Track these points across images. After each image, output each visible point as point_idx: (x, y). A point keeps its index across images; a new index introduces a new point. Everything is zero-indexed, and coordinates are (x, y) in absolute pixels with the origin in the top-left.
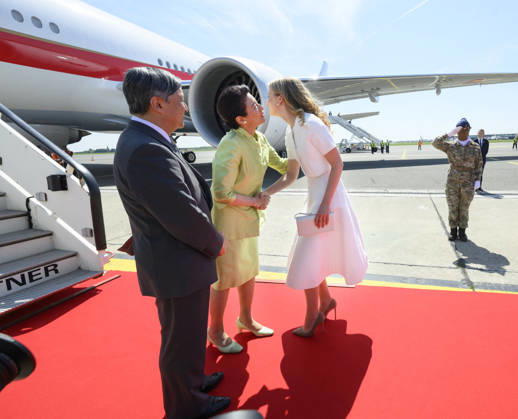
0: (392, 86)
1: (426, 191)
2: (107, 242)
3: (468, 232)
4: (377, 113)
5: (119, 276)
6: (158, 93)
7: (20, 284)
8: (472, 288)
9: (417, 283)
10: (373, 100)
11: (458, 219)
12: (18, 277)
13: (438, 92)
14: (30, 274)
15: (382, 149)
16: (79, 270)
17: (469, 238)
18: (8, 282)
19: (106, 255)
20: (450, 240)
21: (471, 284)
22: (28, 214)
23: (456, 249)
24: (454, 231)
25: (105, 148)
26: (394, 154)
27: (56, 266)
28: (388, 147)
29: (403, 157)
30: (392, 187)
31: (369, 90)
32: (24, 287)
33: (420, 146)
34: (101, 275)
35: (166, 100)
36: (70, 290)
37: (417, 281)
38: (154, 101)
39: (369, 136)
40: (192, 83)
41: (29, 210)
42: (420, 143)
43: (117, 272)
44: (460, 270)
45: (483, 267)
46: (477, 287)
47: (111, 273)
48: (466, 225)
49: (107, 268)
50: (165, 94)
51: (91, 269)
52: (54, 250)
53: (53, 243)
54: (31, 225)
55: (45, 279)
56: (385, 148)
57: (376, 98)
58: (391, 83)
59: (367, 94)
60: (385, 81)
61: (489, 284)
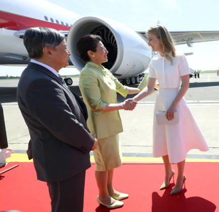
2: (8, 142)
4: (192, 54)
5: (18, 165)
6: (47, 45)
10: (189, 46)
15: (195, 75)
19: (7, 152)
25: (6, 76)
26: (202, 79)
28: (198, 75)
29: (208, 81)
30: (202, 99)
31: (187, 39)
34: (4, 166)
35: (54, 49)
38: (45, 50)
40: (70, 33)
43: (16, 163)
49: (8, 160)
50: (53, 46)
56: (197, 75)
57: (191, 44)
58: (200, 35)
59: (185, 42)
60: (196, 34)
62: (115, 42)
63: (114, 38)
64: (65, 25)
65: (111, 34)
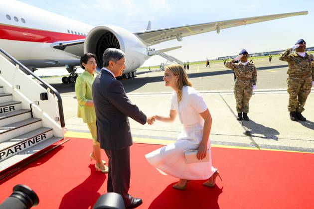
0: (189, 31)
3: (249, 115)
4: (180, 47)
5: (69, 139)
7: (33, 143)
8: (258, 147)
9: (224, 144)
10: (179, 40)
11: (243, 107)
12: (32, 140)
13: (218, 32)
14: (36, 138)
15: (185, 67)
16: (54, 137)
17: (250, 119)
18: (29, 142)
20: (238, 120)
21: (257, 146)
22: (31, 111)
23: (243, 125)
24: (240, 115)
26: (192, 70)
27: (45, 135)
29: (198, 71)
31: (177, 34)
32: (34, 144)
34: (63, 139)
36: (52, 146)
37: (223, 143)
41: (31, 109)
44: (248, 137)
45: (263, 136)
46: (261, 147)
47: (67, 138)
48: (248, 111)
49: (65, 136)
51: (59, 136)
52: (42, 128)
53: (42, 124)
54: (32, 116)
55: (41, 141)
57: (181, 39)
59: (175, 37)
60: (186, 28)
61: (269, 145)
62: (118, 43)
63: (117, 40)
64: (81, 34)
65: (115, 37)
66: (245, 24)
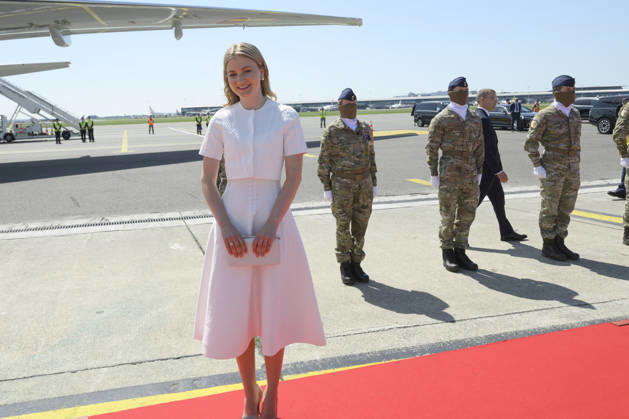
0: (94, 20)
1: (177, 215)
4: (65, 65)
10: (60, 42)
13: (178, 34)
15: (83, 132)
26: (105, 144)
28: (91, 131)
29: (125, 149)
31: (52, 23)
33: (151, 126)
39: (52, 109)
42: (152, 121)
56: (87, 131)
57: (65, 38)
58: (92, 13)
59: (47, 31)
60: (82, 9)
61: (302, 363)
66: (244, 26)
